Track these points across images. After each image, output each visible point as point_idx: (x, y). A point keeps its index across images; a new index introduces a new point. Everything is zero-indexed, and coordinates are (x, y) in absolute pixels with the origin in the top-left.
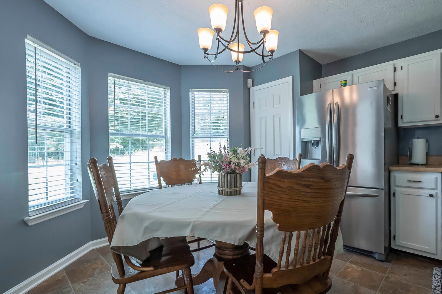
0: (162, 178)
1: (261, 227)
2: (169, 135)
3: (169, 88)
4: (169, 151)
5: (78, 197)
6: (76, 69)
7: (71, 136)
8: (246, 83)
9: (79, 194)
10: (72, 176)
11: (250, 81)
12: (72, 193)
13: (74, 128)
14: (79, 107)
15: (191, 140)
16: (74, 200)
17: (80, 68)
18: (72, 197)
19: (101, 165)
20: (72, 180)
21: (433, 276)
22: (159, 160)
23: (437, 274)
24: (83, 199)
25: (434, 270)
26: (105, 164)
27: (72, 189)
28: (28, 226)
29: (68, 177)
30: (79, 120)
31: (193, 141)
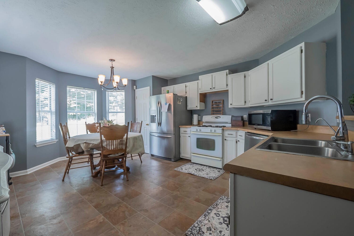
0: (88, 131)
1: (102, 141)
2: (96, 112)
3: (96, 90)
4: (96, 119)
5: (54, 138)
6: (53, 86)
7: (51, 114)
8: (133, 88)
9: (54, 137)
10: (51, 130)
11: (135, 87)
12: (51, 137)
13: (52, 110)
14: (54, 102)
15: (107, 114)
16: (52, 139)
17: (55, 86)
18: (51, 138)
19: (63, 125)
20: (51, 131)
22: (87, 124)
24: (56, 140)
26: (65, 125)
27: (51, 135)
28: (36, 147)
29: (50, 130)
30: (55, 107)
31: (108, 114)
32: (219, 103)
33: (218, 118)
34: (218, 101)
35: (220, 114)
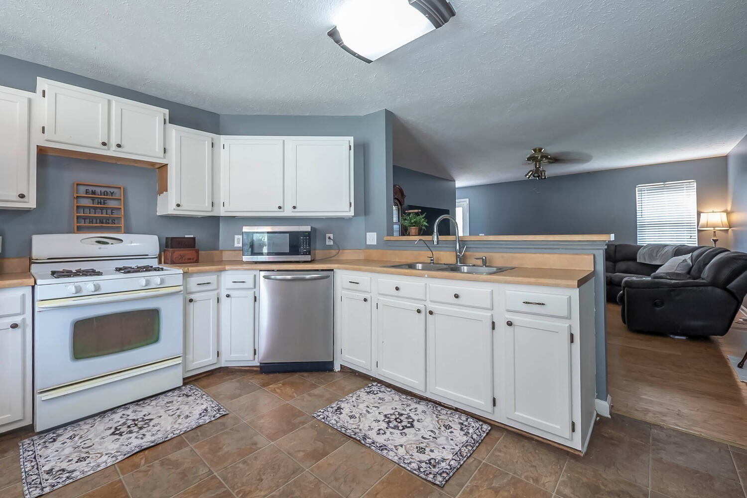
21: (21, 457)
23: (28, 449)
25: (21, 447)
32: (105, 193)
33: (108, 243)
34: (103, 190)
35: (118, 230)
